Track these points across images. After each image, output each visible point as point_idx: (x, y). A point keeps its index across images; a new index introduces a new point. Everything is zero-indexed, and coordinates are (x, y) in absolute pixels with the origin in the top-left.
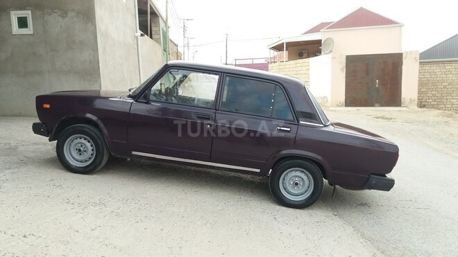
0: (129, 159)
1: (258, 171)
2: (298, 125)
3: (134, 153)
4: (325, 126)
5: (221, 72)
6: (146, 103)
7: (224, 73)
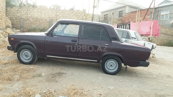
0: (46, 59)
1: (96, 61)
2: (111, 42)
3: (47, 56)
4: (122, 43)
5: (80, 23)
6: (51, 36)
7: (82, 23)
